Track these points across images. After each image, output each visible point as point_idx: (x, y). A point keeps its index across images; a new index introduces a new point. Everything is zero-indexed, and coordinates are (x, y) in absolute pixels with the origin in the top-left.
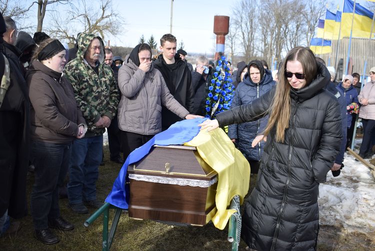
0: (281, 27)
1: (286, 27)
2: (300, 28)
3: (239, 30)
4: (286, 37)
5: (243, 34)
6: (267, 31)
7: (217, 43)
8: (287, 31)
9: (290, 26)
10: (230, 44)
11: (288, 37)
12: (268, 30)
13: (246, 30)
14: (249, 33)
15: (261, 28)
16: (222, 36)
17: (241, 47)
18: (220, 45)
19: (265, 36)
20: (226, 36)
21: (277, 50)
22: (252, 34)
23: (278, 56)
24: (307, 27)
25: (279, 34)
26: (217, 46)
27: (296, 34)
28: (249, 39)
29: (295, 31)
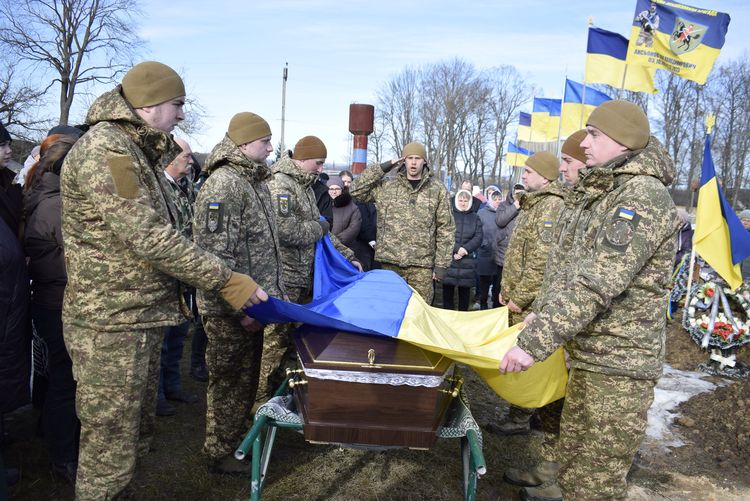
0: (454, 122)
1: (463, 122)
2: (483, 125)
3: (389, 126)
4: (463, 137)
5: (395, 133)
6: (432, 129)
7: (355, 147)
8: (464, 129)
9: (468, 122)
10: (374, 149)
11: (466, 139)
12: (435, 127)
13: (400, 128)
14: (404, 132)
15: (422, 123)
16: (363, 136)
17: (392, 154)
18: (360, 151)
19: (429, 136)
20: (369, 137)
21: (448, 159)
22: (409, 134)
23: (451, 167)
24: (495, 123)
25: (451, 133)
26: (354, 153)
27: (479, 133)
28: (404, 141)
29: (477, 128)
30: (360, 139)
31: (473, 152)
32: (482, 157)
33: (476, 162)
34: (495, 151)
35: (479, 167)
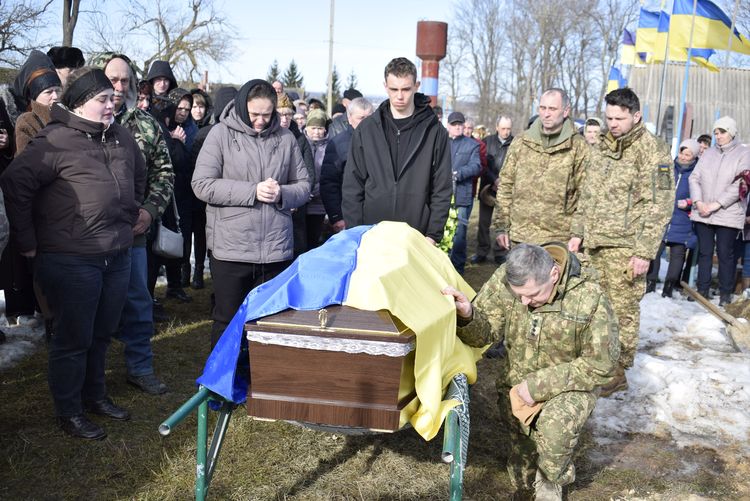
0: (551, 44)
1: (562, 43)
2: (587, 47)
3: (468, 49)
4: (561, 64)
5: (476, 58)
6: (522, 52)
7: (423, 75)
8: (562, 52)
9: (568, 42)
10: (449, 77)
11: (565, 64)
12: (526, 50)
13: (481, 51)
14: (486, 56)
15: (510, 45)
16: (434, 62)
17: (470, 84)
18: (429, 81)
19: (518, 61)
20: (441, 63)
22: (492, 59)
24: (603, 43)
25: (546, 58)
26: (423, 83)
27: (581, 58)
28: (487, 68)
29: (579, 51)
30: (430, 65)
31: (574, 81)
32: (585, 88)
33: (578, 94)
34: (601, 79)
35: (582, 100)
